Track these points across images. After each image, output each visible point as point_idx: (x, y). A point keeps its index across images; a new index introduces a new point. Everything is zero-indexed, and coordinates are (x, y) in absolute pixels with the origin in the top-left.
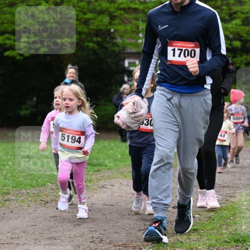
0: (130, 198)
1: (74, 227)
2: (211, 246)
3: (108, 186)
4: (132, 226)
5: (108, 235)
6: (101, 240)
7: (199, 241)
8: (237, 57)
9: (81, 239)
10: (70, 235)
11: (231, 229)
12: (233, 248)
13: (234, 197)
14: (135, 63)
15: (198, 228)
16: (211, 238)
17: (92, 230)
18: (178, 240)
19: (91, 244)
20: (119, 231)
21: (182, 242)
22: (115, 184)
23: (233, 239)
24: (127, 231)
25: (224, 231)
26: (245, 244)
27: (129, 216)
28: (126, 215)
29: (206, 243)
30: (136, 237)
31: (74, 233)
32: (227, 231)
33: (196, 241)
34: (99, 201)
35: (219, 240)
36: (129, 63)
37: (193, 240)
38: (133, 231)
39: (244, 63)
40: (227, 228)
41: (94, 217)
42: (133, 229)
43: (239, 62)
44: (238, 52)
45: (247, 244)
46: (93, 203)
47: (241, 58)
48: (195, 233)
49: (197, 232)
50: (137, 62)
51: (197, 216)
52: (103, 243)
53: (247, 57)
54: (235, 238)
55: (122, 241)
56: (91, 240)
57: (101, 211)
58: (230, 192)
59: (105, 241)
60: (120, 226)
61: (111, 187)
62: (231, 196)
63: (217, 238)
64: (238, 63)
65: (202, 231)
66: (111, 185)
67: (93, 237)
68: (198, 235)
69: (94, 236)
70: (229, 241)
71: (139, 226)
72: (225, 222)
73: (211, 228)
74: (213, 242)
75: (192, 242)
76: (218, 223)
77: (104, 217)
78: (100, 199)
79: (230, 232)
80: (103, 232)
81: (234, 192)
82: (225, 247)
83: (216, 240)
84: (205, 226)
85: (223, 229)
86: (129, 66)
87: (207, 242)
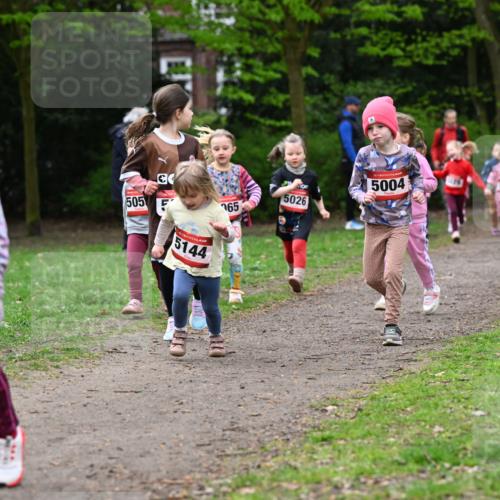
0: (176, 372)
1: (49, 446)
2: (362, 473)
3: (126, 349)
4: (182, 437)
5: (127, 460)
6: (111, 471)
7: (334, 464)
8: (415, 41)
9: (66, 472)
10: (40, 462)
11: (407, 434)
12: (412, 475)
13: (416, 361)
14: (183, 64)
15: (334, 434)
16: (362, 455)
17: (91, 449)
18: (287, 464)
19: (88, 481)
20: (152, 450)
21: (295, 468)
22: (142, 344)
23: (411, 455)
24: (171, 448)
25: (392, 440)
26: (438, 467)
27: (176, 415)
28: (167, 412)
29: (351, 468)
30: (192, 461)
31: (49, 458)
32: (399, 438)
33: (327, 464)
34: (107, 382)
35: (381, 459)
36: (169, 65)
37: (322, 463)
38: (185, 449)
39: (433, 53)
40: (397, 433)
41: (95, 421)
42: (185, 442)
43: (421, 52)
44: (418, 31)
45: (443, 466)
46: (93, 388)
47: (425, 45)
48: (326, 447)
49: (330, 443)
50: (189, 63)
51: (330, 408)
52: (116, 478)
53: (439, 40)
54: (415, 454)
55: (159, 471)
56: (88, 472)
57: (110, 407)
58: (407, 351)
59: (121, 473)
60: (155, 439)
61: (132, 350)
62: (409, 360)
63: (377, 455)
64: (418, 56)
65: (342, 442)
66: (133, 346)
67: (92, 466)
68: (334, 449)
69: (95, 462)
70: (403, 461)
71: (197, 437)
72: (394, 419)
73: (364, 433)
74: (367, 465)
75: (320, 467)
76: (378, 422)
77: (117, 420)
78: (108, 378)
79: (405, 440)
80: (116, 454)
81: (414, 349)
82: (394, 474)
83: (374, 461)
84: (348, 429)
85: (390, 434)
86: (169, 73)
87: (354, 465)
